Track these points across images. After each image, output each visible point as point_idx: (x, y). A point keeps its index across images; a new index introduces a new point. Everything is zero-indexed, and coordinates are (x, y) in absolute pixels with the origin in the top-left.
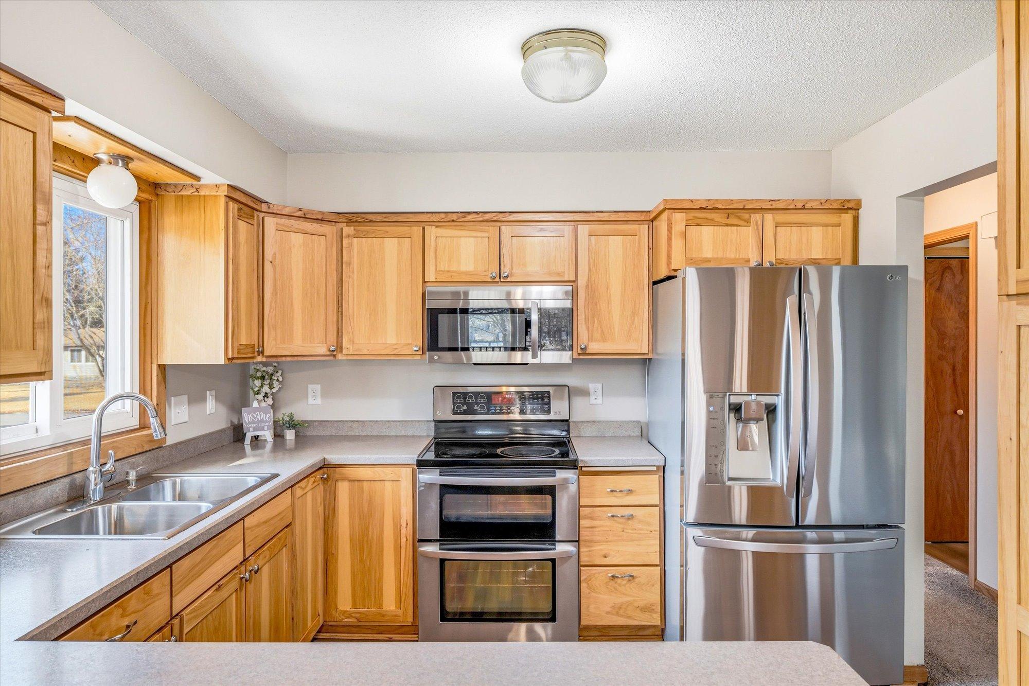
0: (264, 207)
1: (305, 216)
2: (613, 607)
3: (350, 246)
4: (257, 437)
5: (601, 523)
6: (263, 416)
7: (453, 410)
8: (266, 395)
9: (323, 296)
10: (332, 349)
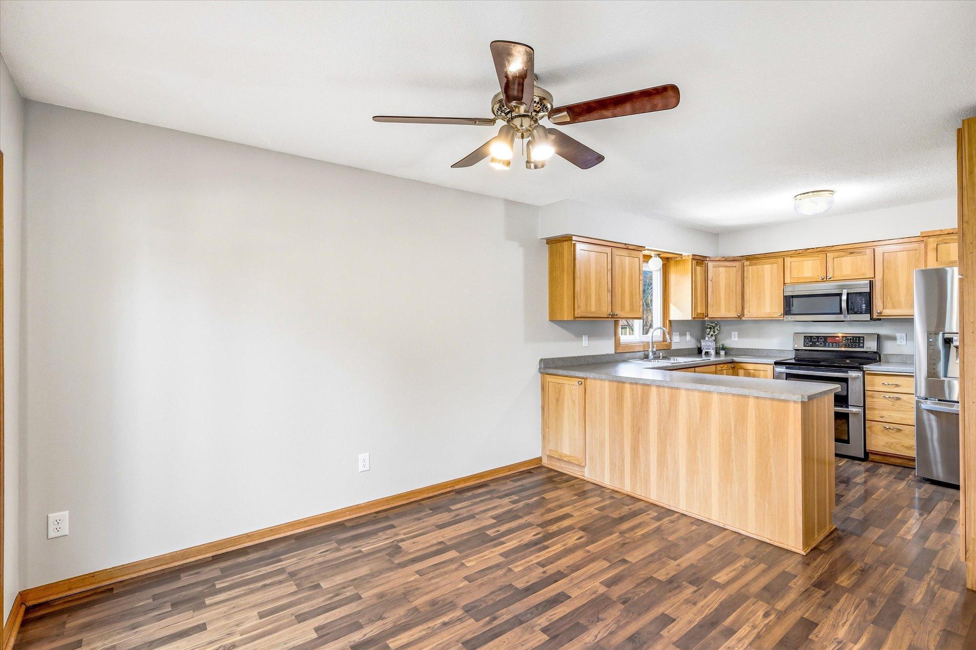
0: (708, 259)
1: (726, 260)
2: (887, 443)
3: (748, 270)
4: (707, 352)
5: (879, 400)
6: (710, 343)
7: (804, 344)
8: (712, 335)
9: (735, 293)
10: (739, 315)
